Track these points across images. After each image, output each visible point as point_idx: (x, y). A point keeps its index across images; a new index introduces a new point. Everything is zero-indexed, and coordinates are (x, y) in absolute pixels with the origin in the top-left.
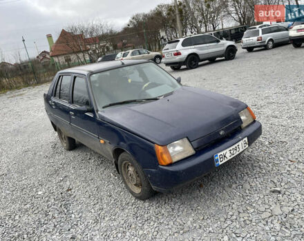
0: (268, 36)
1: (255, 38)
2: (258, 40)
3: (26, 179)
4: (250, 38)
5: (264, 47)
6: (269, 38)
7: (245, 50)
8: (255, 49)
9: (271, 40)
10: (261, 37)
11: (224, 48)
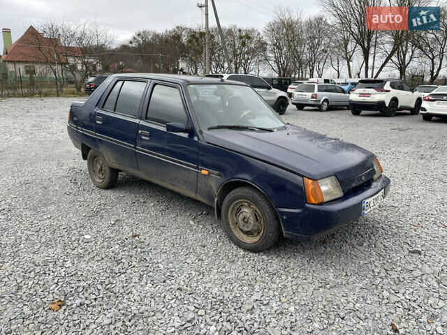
0: (324, 96)
1: (309, 95)
2: (312, 98)
3: (49, 218)
4: (304, 93)
5: (318, 108)
6: (324, 98)
7: (295, 107)
8: (306, 108)
9: (326, 100)
10: (316, 95)
11: (275, 98)
